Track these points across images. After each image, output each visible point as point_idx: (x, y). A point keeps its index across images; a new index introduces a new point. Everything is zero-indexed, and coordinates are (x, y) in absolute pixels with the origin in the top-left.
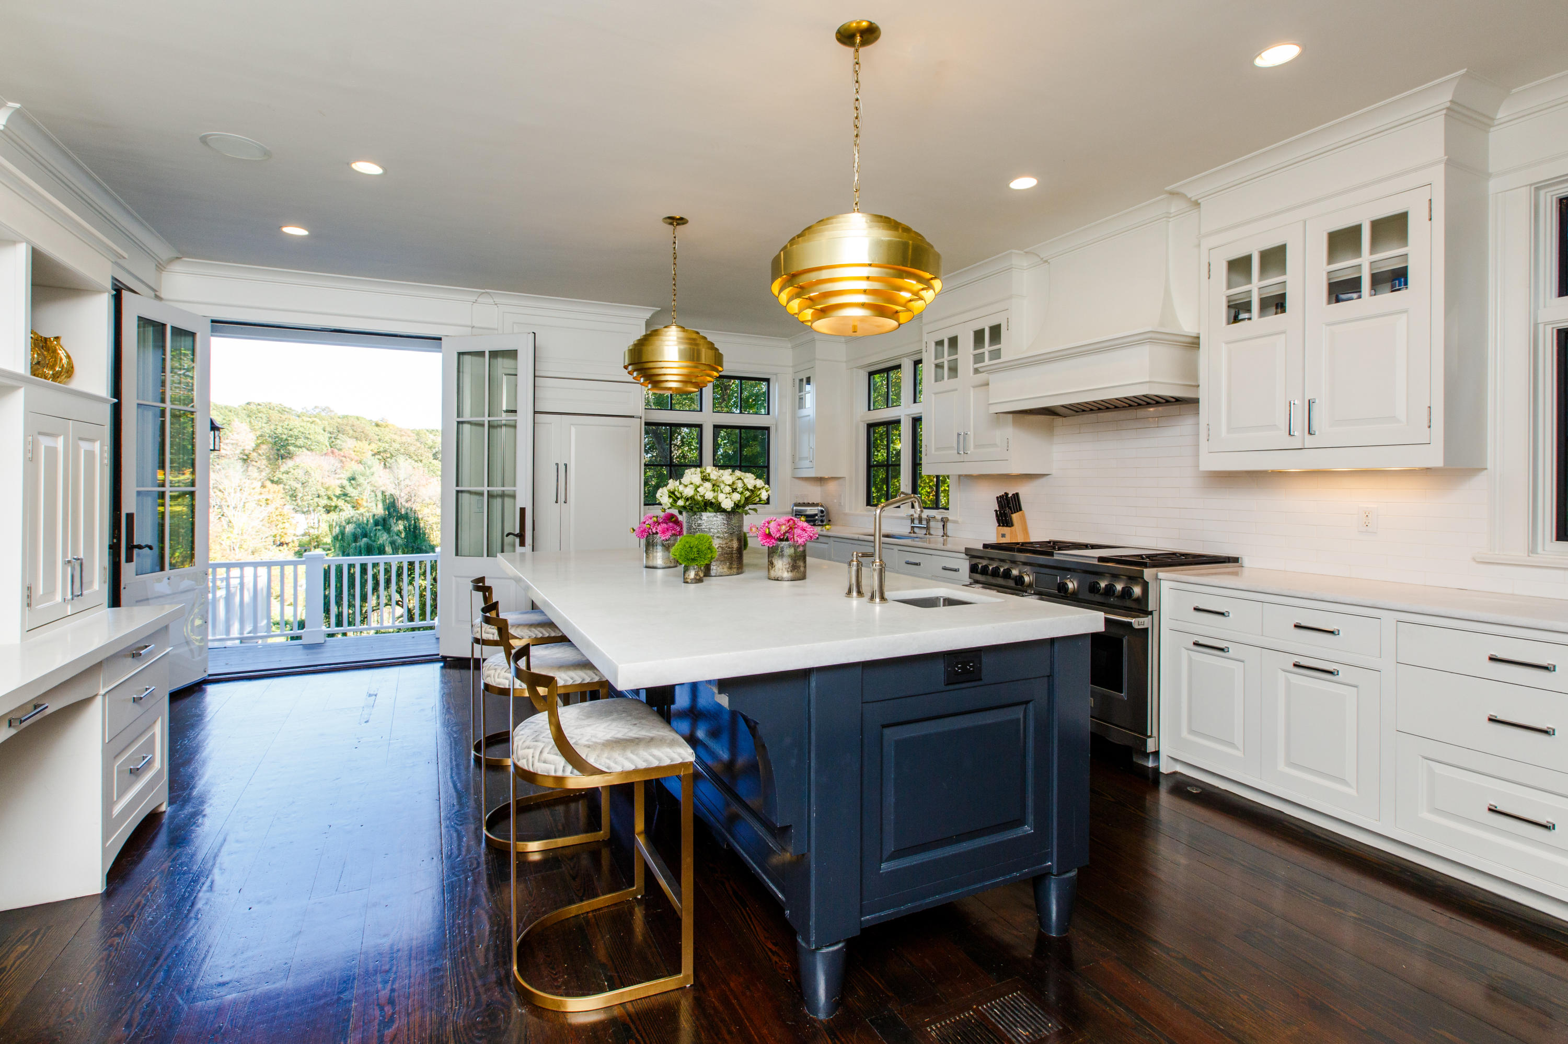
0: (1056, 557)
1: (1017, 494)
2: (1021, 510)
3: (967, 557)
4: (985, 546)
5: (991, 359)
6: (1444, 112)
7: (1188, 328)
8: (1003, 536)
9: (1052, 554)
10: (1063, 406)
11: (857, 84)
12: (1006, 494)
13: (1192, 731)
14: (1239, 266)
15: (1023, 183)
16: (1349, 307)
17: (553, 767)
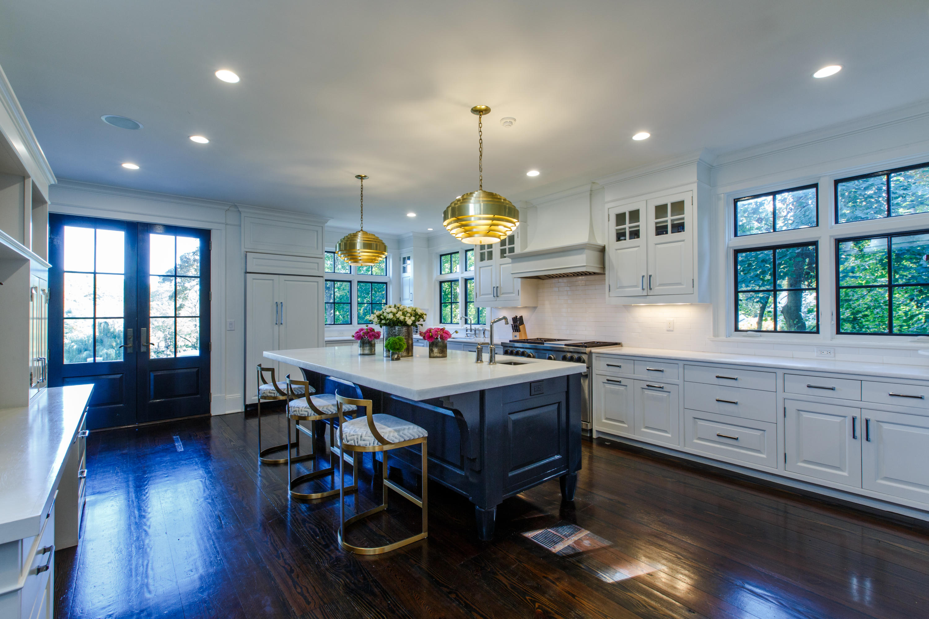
0: (545, 345)
1: (522, 316)
2: (523, 324)
3: (502, 347)
4: (510, 341)
5: (509, 253)
6: (697, 163)
7: (600, 242)
8: (516, 336)
9: (543, 344)
10: (545, 275)
11: (480, 133)
12: (517, 317)
13: (607, 419)
14: (620, 218)
15: (533, 173)
16: (662, 238)
17: (368, 442)
